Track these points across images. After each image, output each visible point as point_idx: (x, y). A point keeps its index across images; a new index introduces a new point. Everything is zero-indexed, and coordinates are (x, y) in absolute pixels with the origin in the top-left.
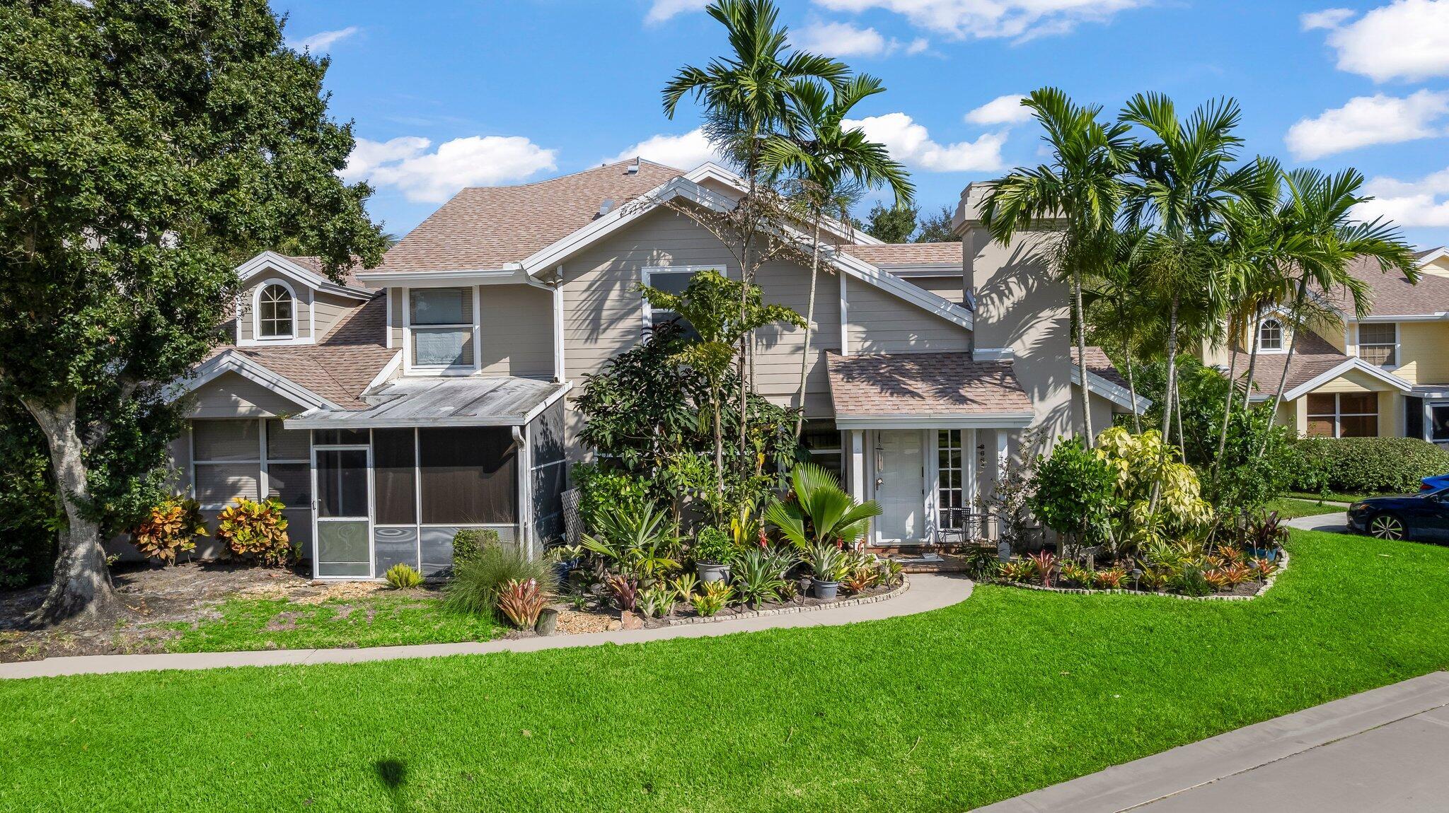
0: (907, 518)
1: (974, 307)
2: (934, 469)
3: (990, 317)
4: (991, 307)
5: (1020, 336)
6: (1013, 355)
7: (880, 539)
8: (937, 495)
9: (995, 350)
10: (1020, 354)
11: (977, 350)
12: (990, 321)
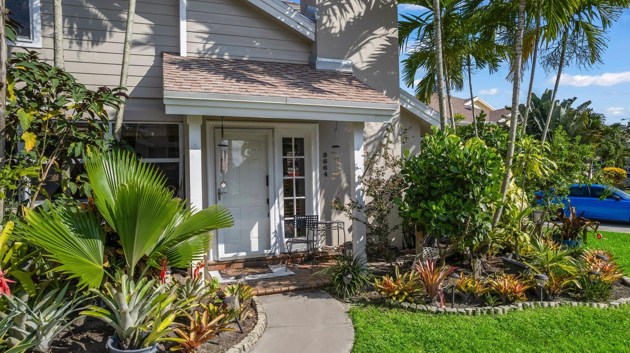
0: (251, 229)
1: (317, 17)
2: (278, 178)
3: (332, 27)
4: (333, 18)
5: (359, 49)
6: (353, 66)
7: (223, 254)
8: (282, 203)
9: (336, 61)
10: (359, 66)
11: (319, 59)
12: (333, 31)
